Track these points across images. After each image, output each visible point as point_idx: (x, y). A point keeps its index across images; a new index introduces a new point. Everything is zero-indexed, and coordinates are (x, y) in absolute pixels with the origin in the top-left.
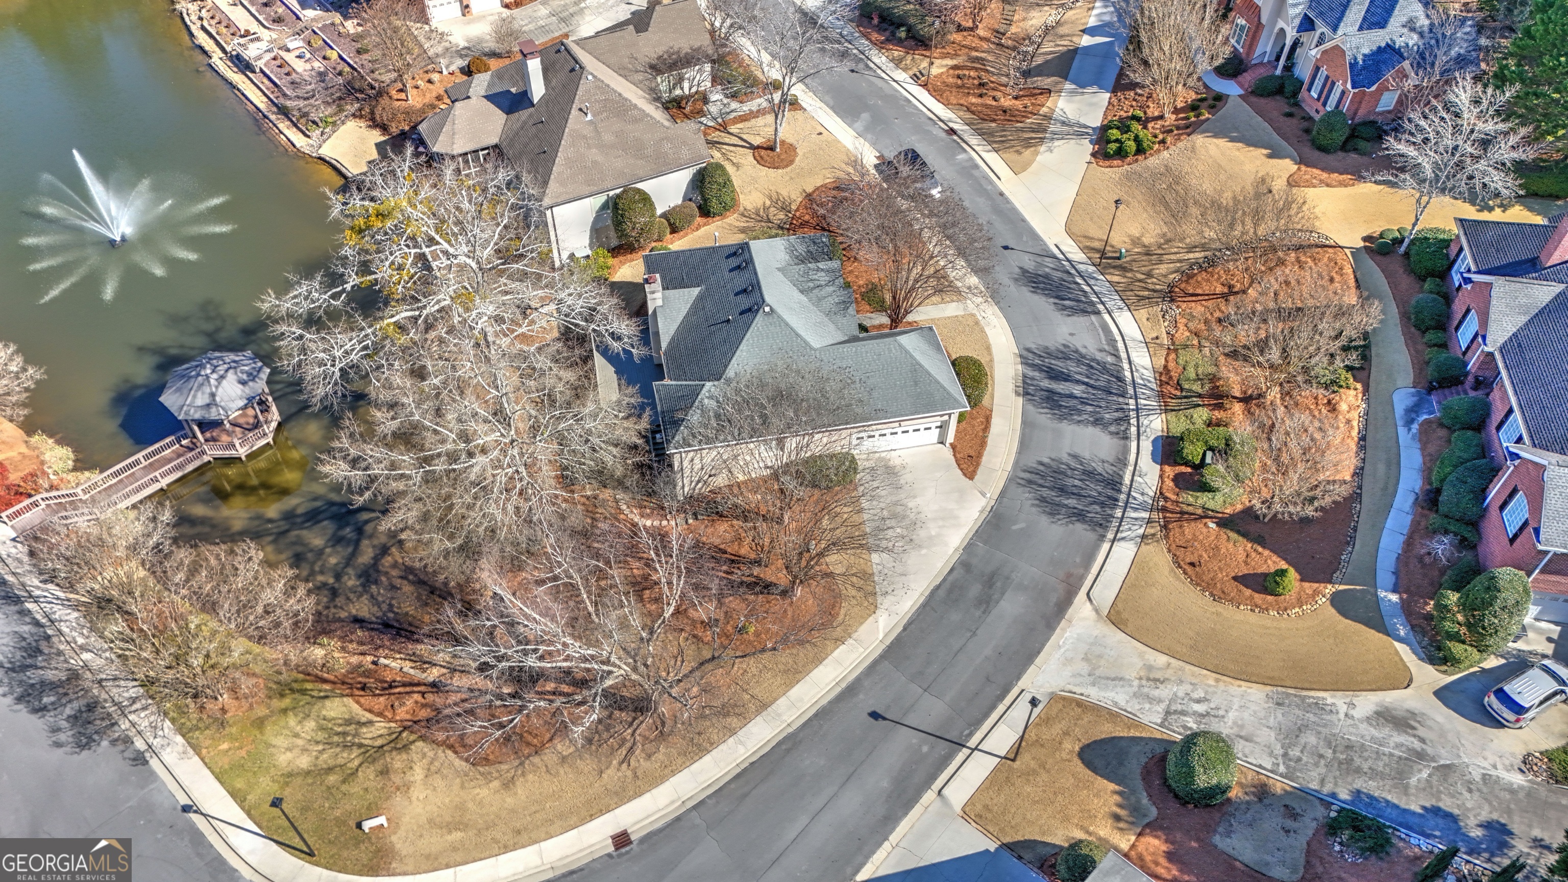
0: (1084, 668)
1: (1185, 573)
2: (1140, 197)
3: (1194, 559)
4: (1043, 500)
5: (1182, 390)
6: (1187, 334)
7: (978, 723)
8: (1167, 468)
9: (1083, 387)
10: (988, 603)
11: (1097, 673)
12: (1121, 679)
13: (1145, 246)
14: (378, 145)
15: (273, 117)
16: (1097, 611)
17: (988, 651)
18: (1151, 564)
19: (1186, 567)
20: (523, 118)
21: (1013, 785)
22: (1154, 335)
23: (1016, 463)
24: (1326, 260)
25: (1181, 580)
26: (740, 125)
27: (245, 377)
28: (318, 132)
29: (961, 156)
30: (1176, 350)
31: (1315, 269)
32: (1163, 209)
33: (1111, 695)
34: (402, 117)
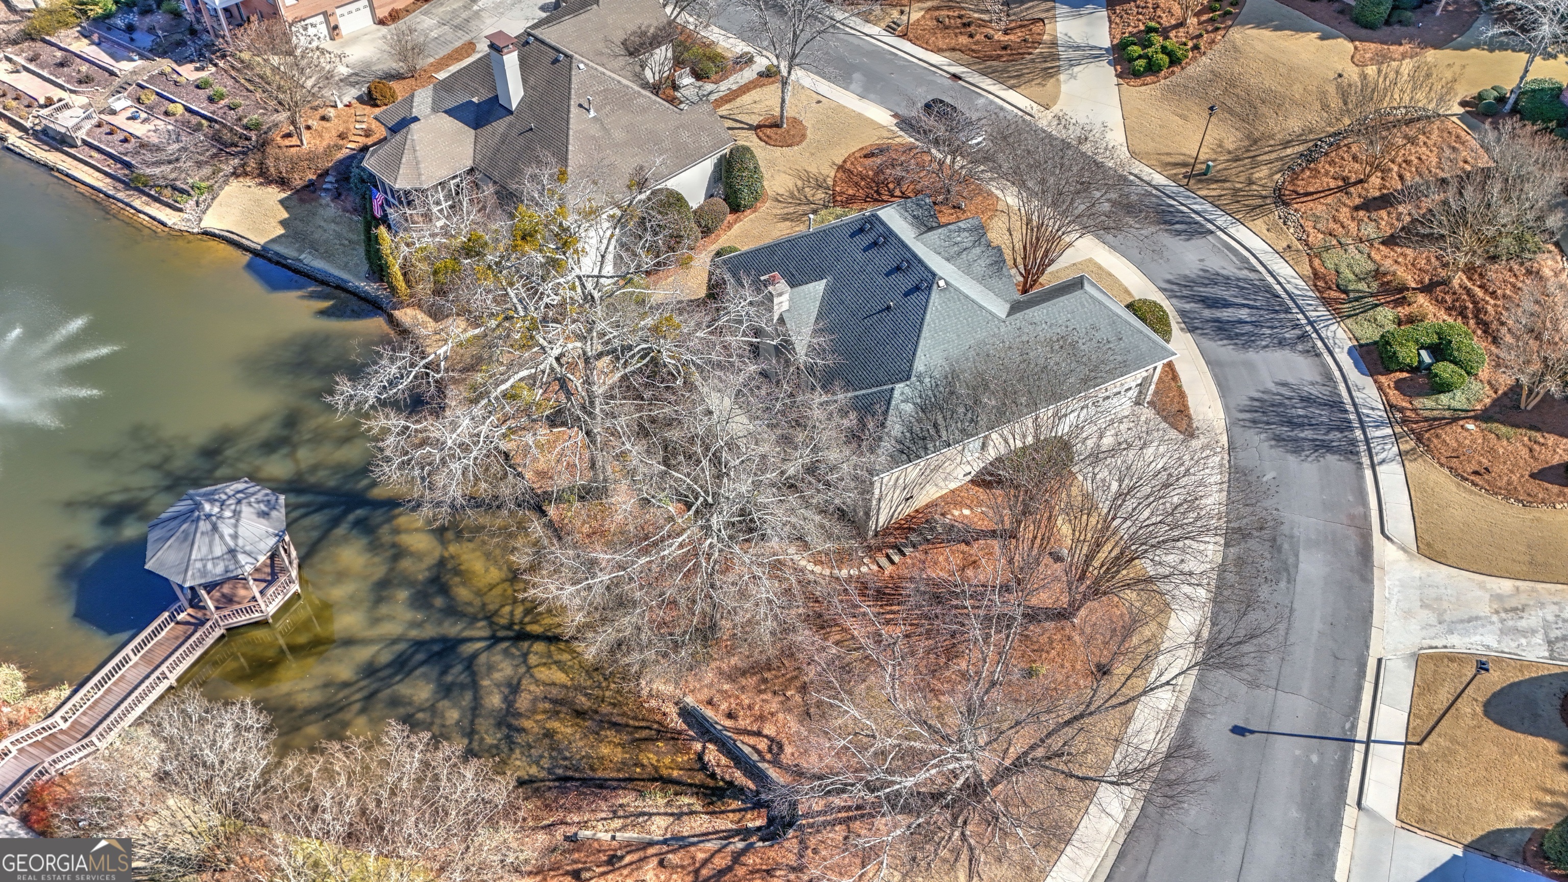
0: (1426, 616)
1: (1474, 484)
2: (1196, 108)
3: (1474, 466)
4: (1278, 439)
5: (1346, 292)
6: (1321, 236)
7: (1354, 710)
8: (1382, 379)
9: (1247, 310)
10: (1287, 570)
11: (1447, 617)
12: (1477, 618)
13: (1229, 152)
14: (282, 202)
15: (120, 195)
16: (1404, 549)
17: (1318, 625)
18: (1431, 484)
19: (1472, 478)
20: (501, 130)
21: (1436, 772)
22: (1285, 245)
23: (1226, 408)
24: (1436, 132)
25: (1476, 494)
26: (727, 106)
27: (263, 507)
28: (192, 203)
29: (981, 101)
30: (1318, 255)
31: (1430, 143)
32: (1228, 116)
33: (1477, 638)
34: (305, 164)
